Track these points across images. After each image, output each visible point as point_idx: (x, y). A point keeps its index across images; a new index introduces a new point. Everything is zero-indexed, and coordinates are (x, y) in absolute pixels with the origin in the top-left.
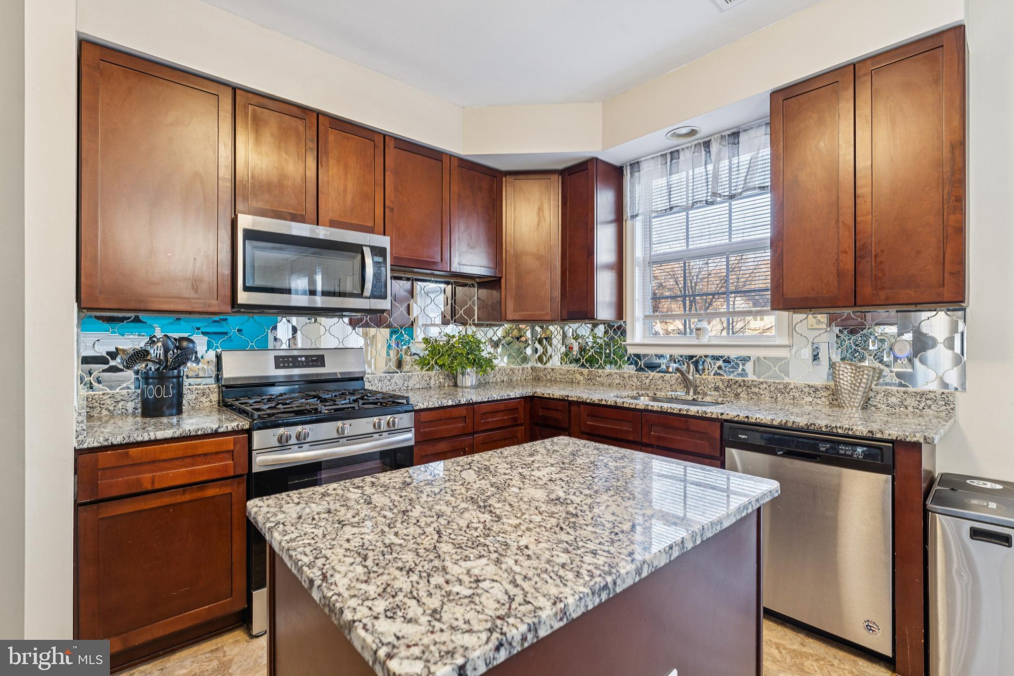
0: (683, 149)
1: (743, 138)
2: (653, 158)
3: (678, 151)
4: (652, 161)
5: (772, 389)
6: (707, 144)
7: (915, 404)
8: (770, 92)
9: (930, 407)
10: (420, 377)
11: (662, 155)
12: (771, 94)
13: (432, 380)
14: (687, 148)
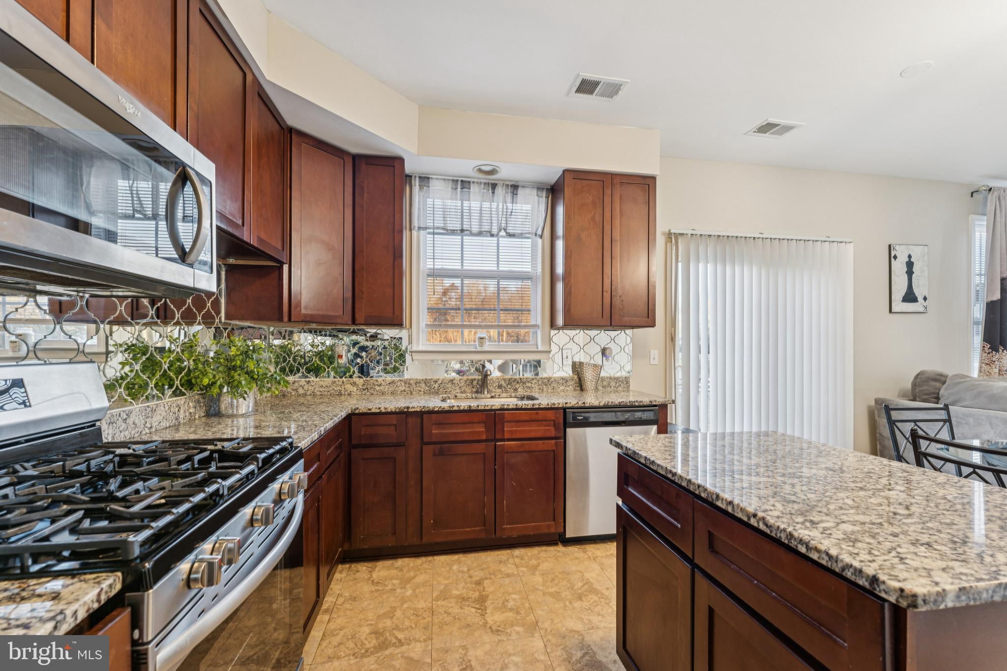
0: (473, 182)
1: (520, 191)
2: (444, 179)
3: (469, 182)
4: (443, 181)
5: (540, 382)
6: (494, 186)
7: (614, 384)
8: (564, 169)
9: (620, 386)
10: (167, 408)
11: (453, 180)
12: (564, 171)
13: (182, 411)
14: (477, 183)
